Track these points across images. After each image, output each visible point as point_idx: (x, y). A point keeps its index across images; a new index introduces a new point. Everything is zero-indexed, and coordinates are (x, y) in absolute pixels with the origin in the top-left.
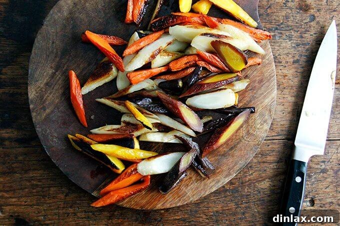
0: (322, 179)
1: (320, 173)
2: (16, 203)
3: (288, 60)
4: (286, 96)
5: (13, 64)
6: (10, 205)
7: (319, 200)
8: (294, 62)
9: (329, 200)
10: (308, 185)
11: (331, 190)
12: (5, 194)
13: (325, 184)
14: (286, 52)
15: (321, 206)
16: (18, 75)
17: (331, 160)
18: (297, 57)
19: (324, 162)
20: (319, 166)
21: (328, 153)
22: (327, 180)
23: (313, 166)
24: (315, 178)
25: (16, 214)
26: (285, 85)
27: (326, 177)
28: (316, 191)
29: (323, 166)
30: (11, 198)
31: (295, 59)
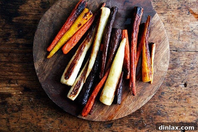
0: (191, 73)
1: (190, 69)
2: (25, 79)
3: (175, 7)
4: (173, 27)
5: (25, 3)
6: (22, 80)
7: (189, 84)
8: (178, 9)
9: (195, 84)
10: (183, 75)
11: (196, 79)
12: (19, 74)
13: (193, 75)
14: (174, 3)
15: (190, 87)
16: (28, 10)
17: (197, 63)
18: (180, 6)
19: (192, 63)
20: (190, 66)
21: (195, 59)
22: (194, 73)
23: (187, 65)
24: (187, 72)
25: (25, 85)
26: (173, 21)
27: (193, 71)
28: (188, 79)
29: (192, 66)
30: (22, 76)
31: (179, 7)
